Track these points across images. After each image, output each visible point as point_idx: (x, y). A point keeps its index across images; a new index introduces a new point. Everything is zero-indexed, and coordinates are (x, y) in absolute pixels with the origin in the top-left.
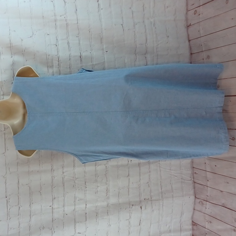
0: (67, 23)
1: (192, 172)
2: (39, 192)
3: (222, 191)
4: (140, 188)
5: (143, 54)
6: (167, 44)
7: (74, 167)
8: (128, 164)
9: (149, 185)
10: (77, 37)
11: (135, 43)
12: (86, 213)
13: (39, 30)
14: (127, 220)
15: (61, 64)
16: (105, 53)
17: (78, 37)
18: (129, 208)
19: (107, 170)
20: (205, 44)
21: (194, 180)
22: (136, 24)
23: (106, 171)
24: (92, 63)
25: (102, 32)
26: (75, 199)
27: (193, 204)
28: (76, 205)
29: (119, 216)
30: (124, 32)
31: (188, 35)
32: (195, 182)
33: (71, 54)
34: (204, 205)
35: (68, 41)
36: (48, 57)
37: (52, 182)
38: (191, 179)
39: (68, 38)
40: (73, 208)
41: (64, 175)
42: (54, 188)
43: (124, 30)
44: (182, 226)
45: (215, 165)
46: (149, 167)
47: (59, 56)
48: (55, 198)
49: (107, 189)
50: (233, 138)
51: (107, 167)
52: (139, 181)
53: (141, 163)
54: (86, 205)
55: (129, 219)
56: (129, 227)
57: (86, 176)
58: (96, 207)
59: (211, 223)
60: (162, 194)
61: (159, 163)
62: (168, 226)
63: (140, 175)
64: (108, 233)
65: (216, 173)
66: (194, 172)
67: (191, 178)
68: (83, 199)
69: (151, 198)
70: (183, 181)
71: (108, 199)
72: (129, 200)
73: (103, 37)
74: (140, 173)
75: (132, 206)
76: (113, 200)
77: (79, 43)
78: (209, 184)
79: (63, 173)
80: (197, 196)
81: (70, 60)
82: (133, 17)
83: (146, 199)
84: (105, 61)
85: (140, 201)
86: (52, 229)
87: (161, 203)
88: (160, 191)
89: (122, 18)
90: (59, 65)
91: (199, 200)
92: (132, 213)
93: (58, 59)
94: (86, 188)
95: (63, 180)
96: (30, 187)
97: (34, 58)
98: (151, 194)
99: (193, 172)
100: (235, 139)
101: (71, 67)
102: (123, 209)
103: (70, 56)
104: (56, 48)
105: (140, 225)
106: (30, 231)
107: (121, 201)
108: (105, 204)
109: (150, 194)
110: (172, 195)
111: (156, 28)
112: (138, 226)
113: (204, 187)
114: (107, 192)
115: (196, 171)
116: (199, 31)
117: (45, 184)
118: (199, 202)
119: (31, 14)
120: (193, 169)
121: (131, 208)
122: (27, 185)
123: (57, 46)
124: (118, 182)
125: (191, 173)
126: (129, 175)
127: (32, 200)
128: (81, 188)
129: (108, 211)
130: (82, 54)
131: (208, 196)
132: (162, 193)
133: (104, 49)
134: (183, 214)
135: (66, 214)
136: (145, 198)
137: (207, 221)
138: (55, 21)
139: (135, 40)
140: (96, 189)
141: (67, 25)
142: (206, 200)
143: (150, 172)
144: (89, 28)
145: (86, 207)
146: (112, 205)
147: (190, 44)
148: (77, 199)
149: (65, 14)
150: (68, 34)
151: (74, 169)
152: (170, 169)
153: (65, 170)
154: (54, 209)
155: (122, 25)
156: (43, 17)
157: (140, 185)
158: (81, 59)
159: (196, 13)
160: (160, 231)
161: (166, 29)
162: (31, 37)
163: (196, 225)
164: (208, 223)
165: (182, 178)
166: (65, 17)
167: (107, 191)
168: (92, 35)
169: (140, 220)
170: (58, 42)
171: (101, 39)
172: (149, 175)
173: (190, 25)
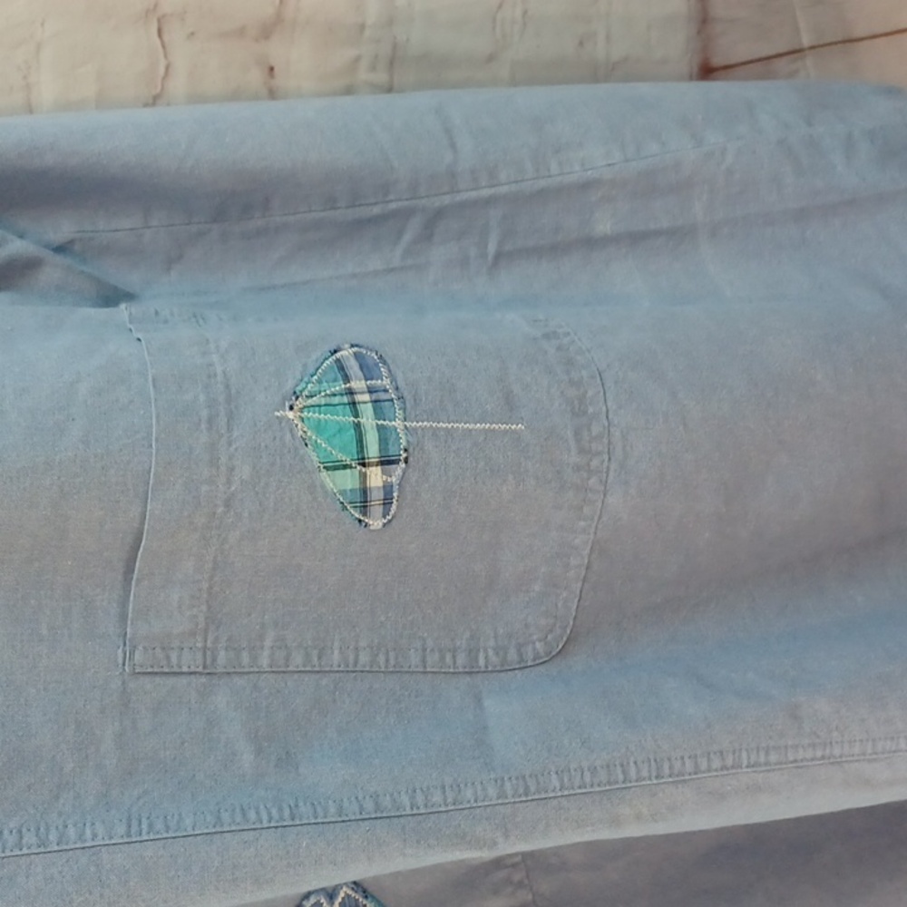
5: (242, 31)
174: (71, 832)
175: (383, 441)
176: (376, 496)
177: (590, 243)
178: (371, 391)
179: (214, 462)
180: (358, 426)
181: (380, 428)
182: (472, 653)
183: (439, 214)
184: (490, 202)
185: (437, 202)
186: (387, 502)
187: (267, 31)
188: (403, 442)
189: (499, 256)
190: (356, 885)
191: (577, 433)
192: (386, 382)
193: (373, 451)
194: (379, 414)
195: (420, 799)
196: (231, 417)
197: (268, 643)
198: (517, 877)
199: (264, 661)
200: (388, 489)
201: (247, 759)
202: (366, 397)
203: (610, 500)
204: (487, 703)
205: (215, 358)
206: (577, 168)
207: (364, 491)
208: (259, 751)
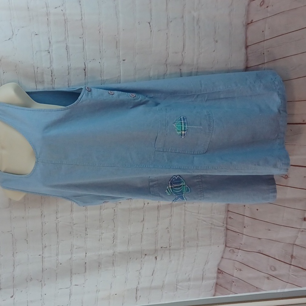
0: (66, 19)
1: (226, 217)
2: (25, 240)
3: (260, 239)
4: (157, 234)
5: (177, 65)
6: (214, 52)
7: (72, 211)
8: (144, 206)
9: (168, 231)
10: (80, 38)
11: (166, 50)
12: (86, 263)
13: (23, 27)
14: (137, 271)
15: (56, 80)
16: (121, 63)
17: (83, 38)
18: (141, 258)
19: (116, 214)
20: (268, 51)
21: (227, 226)
22: (171, 22)
23: (114, 215)
24: (101, 77)
25: (118, 34)
26: (72, 247)
27: (222, 252)
28: (73, 253)
29: (127, 267)
30: (151, 34)
31: (246, 38)
32: (227, 229)
33: (70, 65)
34: (235, 253)
35: (66, 44)
36: (36, 69)
37: (42, 229)
38: (223, 225)
39: (66, 39)
40: (69, 256)
41: (58, 221)
42: (45, 235)
43: (151, 31)
44: (205, 275)
45: (257, 209)
46: (171, 210)
47: (52, 69)
48: (46, 247)
49: (114, 235)
50: (286, 176)
51: (116, 210)
52: (157, 226)
53: (161, 205)
54: (86, 253)
55: (139, 270)
56: (139, 278)
57: (87, 222)
58: (99, 256)
59: (240, 271)
60: (184, 242)
61: (185, 206)
62: (187, 275)
63: (158, 220)
64: (112, 284)
65: (256, 219)
66: (229, 216)
67: (223, 223)
68: (82, 247)
69: (170, 247)
70: (213, 227)
71: (115, 247)
72: (142, 248)
73: (119, 40)
74: (158, 217)
75: (144, 256)
76: (121, 248)
77: (84, 48)
78: (245, 231)
79: (57, 218)
80: (228, 245)
81: (69, 74)
82: (167, 9)
83: (163, 248)
84: (120, 75)
85: (156, 251)
86: (41, 281)
87: (182, 253)
88: (182, 238)
89: (151, 11)
90: (52, 81)
91: (229, 249)
92: (144, 264)
93: (52, 74)
94: (87, 235)
95: (56, 226)
96: (12, 235)
97: (15, 70)
98: (170, 241)
99: (227, 215)
100: (289, 177)
101: (71, 84)
102: (132, 259)
103: (69, 68)
104: (49, 55)
105: (152, 275)
106: (13, 282)
107: (131, 248)
108: (111, 252)
109: (168, 241)
110: (197, 243)
111: (199, 27)
112: (150, 276)
113: (238, 234)
114: (114, 239)
115: (230, 215)
116: (263, 32)
117: (32, 231)
118: (230, 251)
119: (10, 4)
120: (228, 213)
121: (144, 258)
122: (8, 232)
123: (49, 52)
124: (129, 228)
125: (224, 217)
126: (143, 221)
127: (15, 249)
128: (80, 235)
129: (114, 262)
130: (86, 66)
131: (241, 244)
132: (184, 240)
133: (120, 57)
134: (208, 263)
135: (60, 264)
136: (162, 246)
137: (236, 269)
138: (47, 14)
139: (167, 46)
140: (100, 236)
141: (66, 21)
142: (238, 248)
143: (171, 216)
144: (99, 28)
145: (86, 256)
146: (120, 253)
147: (247, 53)
148: (75, 247)
149: (63, 5)
150: (67, 34)
151: (72, 213)
152: (198, 213)
153: (59, 215)
154: (45, 258)
155: (149, 23)
156: (28, 8)
157: (157, 231)
158: (85, 72)
159: (263, 4)
160: (177, 280)
161: (215, 28)
162: (9, 39)
163: (222, 273)
164: (238, 271)
165: (212, 224)
166: (62, 10)
167: (113, 237)
168: (102, 37)
169: (154, 271)
170: (52, 45)
171: (117, 42)
172: (170, 219)
173: (251, 23)
174: (148, 166)
175: (184, 129)
176: (183, 135)
177: (220, 99)
178: (184, 122)
179: (165, 130)
180: (182, 127)
181: (184, 127)
182: (194, 152)
183: (199, 95)
184: (206, 93)
185: (199, 93)
186: (184, 135)
187: (180, 65)
188: (187, 129)
189: (207, 100)
190: (179, 175)
191: (209, 128)
192: (186, 121)
193: (183, 129)
194: (184, 125)
195: (184, 167)
196: (168, 125)
197: (170, 149)
198: (200, 178)
199: (169, 151)
200: (184, 134)
201: (167, 161)
202: (183, 123)
203: (212, 136)
204: (195, 158)
205: (167, 118)
206: (218, 89)
207: (182, 134)
208: (168, 160)
